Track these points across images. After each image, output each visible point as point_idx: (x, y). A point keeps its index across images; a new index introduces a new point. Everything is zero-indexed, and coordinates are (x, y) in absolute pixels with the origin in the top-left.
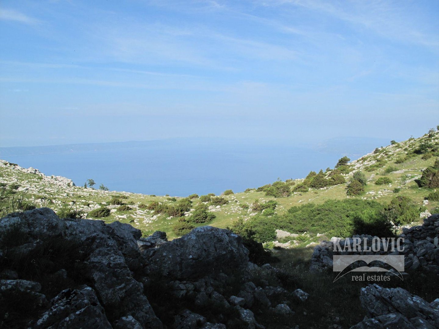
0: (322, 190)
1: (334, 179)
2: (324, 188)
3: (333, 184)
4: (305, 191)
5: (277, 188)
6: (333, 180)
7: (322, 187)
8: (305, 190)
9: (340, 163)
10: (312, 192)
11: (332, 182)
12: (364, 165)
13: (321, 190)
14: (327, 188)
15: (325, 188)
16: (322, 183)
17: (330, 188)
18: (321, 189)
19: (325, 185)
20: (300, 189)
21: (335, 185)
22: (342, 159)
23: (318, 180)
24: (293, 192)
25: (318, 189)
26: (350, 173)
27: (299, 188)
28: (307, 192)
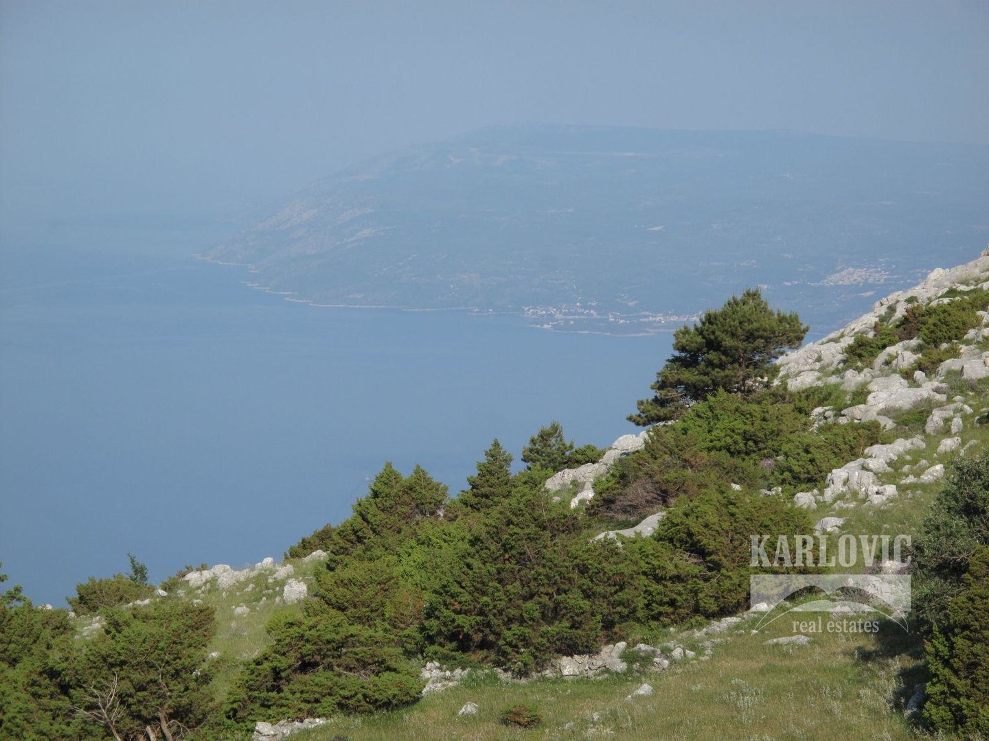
0: (582, 680)
1: (700, 551)
2: (598, 661)
3: (696, 610)
4: (387, 705)
5: (52, 673)
6: (689, 564)
7: (571, 649)
8: (387, 685)
9: (689, 376)
10: (469, 708)
11: (677, 578)
12: (958, 385)
13: (560, 679)
14: (628, 657)
15: (612, 655)
16: (574, 599)
17: (666, 652)
18: (569, 666)
19: (608, 625)
20: (321, 677)
21: (710, 616)
22: (710, 319)
23: (522, 559)
24: (233, 714)
25: (523, 673)
26: (839, 474)
27: (306, 666)
28: (411, 717)
